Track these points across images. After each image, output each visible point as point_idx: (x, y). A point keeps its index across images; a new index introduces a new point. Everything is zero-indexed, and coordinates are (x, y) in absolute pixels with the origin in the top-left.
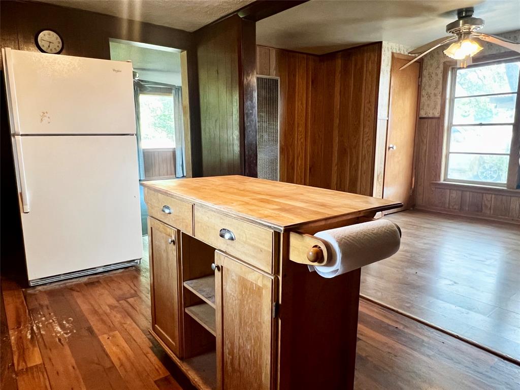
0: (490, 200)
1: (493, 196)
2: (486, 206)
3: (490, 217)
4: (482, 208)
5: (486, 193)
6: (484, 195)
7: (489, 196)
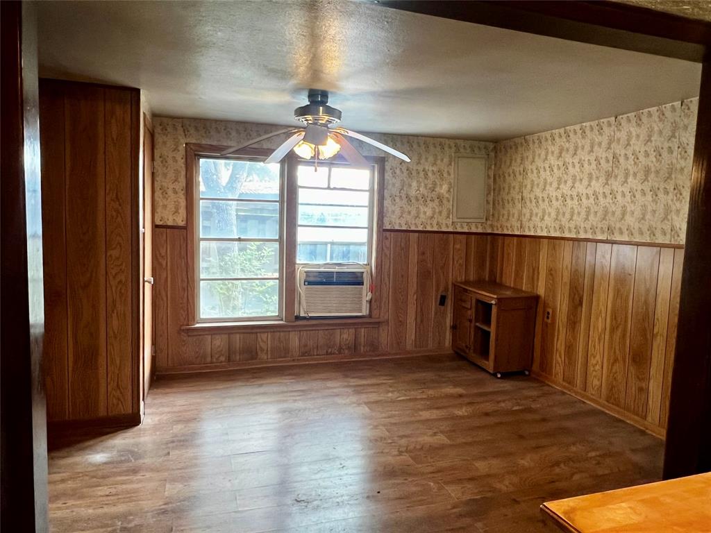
0: (265, 341)
1: (269, 334)
2: (262, 350)
3: (267, 362)
4: (257, 353)
5: (260, 333)
6: (258, 334)
7: (264, 336)
